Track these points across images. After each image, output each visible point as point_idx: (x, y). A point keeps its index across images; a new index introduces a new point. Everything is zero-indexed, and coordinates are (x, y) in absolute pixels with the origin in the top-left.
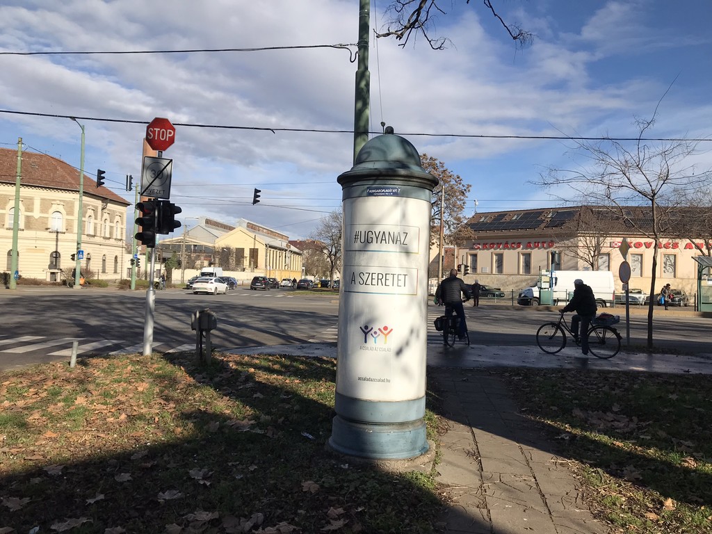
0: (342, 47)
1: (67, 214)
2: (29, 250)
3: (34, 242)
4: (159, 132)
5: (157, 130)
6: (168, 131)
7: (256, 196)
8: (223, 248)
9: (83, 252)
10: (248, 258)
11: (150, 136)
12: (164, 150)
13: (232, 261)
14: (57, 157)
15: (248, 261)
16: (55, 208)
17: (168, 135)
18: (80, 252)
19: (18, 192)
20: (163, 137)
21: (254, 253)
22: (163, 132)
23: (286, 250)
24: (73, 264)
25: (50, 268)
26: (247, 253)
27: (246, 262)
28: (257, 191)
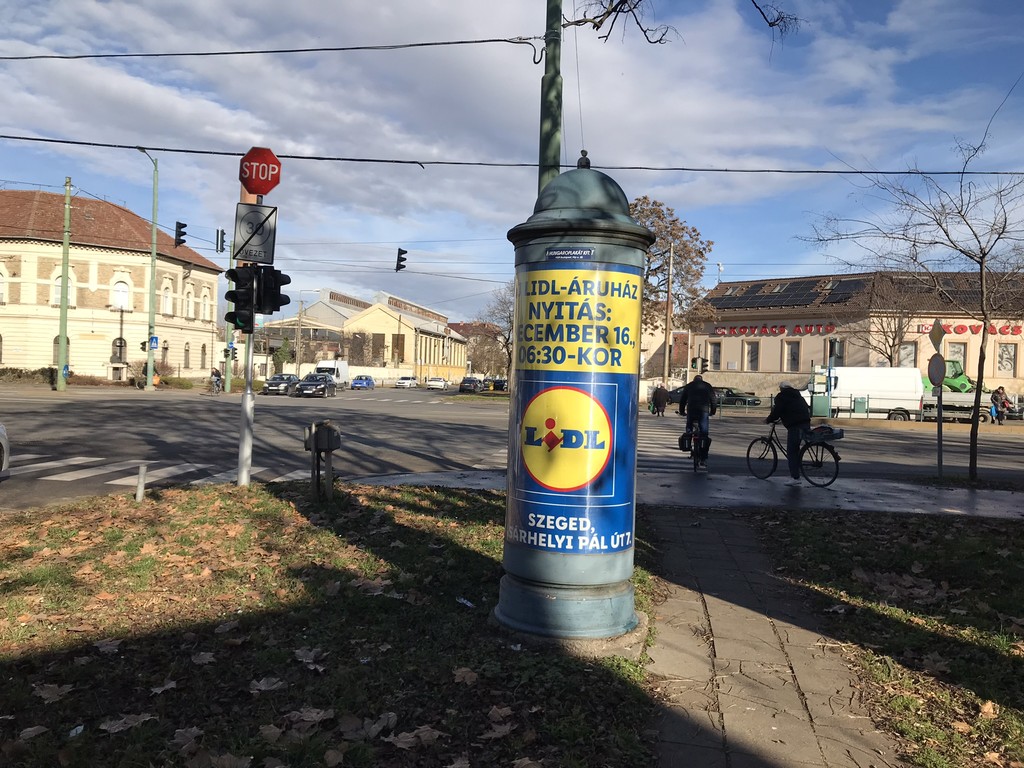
0: (521, 41)
1: (135, 285)
2: (84, 336)
3: (90, 324)
4: (258, 167)
5: (255, 164)
6: (271, 166)
7: (400, 259)
8: (355, 334)
9: (156, 338)
10: (390, 349)
11: (246, 173)
12: (265, 194)
13: (368, 352)
14: (121, 205)
15: (390, 352)
16: (118, 276)
17: (271, 172)
18: (153, 339)
19: (66, 254)
20: (263, 176)
21: (399, 341)
22: (264, 167)
23: (444, 337)
24: (143, 356)
25: (113, 360)
26: (389, 341)
27: (388, 354)
28: (401, 252)
